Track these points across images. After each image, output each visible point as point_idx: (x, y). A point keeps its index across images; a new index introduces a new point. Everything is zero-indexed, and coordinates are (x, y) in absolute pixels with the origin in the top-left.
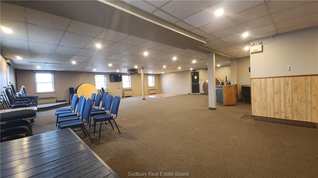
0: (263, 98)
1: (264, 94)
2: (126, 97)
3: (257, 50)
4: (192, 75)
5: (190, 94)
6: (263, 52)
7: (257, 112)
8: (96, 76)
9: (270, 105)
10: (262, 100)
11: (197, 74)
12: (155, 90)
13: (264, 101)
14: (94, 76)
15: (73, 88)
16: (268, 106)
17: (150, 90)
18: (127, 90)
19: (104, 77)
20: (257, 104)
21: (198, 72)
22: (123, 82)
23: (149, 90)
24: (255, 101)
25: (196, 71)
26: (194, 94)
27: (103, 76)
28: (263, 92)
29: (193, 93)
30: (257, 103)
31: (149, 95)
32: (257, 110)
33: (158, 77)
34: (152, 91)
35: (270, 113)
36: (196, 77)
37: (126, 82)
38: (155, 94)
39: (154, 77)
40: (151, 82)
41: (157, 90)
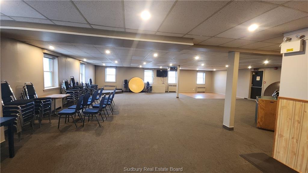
0: (294, 136)
1: (297, 129)
2: (170, 92)
3: (292, 49)
4: (253, 76)
5: (247, 99)
6: (304, 53)
7: (281, 155)
8: (145, 71)
9: (303, 151)
10: (293, 138)
11: (261, 74)
12: (205, 88)
13: (295, 141)
14: (144, 72)
15: (127, 80)
16: (301, 153)
17: (198, 88)
18: (172, 86)
19: (152, 73)
20: (283, 144)
21: (263, 71)
22: (169, 78)
23: (196, 87)
24: (281, 136)
25: (259, 70)
26: (252, 100)
27: (151, 71)
28: (296, 125)
29: (251, 98)
30: (283, 141)
31: (196, 93)
32: (282, 153)
33: (210, 74)
34: (201, 90)
35: (301, 166)
36: (258, 79)
37: (172, 77)
38: (204, 92)
39: (205, 74)
40: (201, 79)
41: (208, 89)
